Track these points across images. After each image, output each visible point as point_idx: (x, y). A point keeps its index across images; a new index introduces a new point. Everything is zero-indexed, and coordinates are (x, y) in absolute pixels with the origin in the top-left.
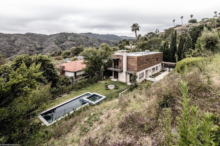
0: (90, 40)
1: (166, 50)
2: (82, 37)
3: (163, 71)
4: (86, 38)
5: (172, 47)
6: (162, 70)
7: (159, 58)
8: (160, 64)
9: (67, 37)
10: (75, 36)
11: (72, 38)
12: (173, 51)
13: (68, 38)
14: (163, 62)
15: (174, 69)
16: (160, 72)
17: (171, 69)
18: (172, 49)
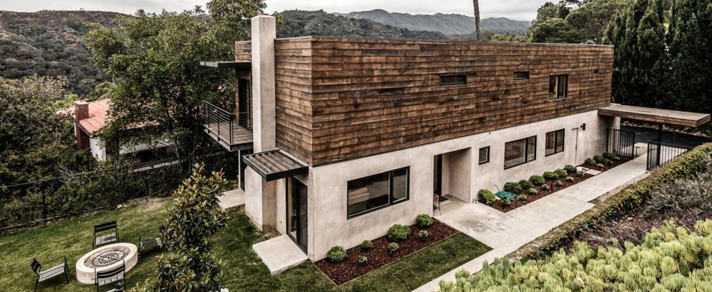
0: (374, 34)
1: (645, 41)
2: (349, 25)
3: (606, 161)
4: (362, 27)
5: (686, 18)
6: (605, 155)
7: (578, 78)
8: (590, 118)
9: (302, 25)
10: (326, 22)
11: (316, 25)
12: (691, 40)
13: (306, 28)
14: (614, 107)
15: (690, 150)
16: (587, 164)
17: (669, 154)
18: (683, 29)
